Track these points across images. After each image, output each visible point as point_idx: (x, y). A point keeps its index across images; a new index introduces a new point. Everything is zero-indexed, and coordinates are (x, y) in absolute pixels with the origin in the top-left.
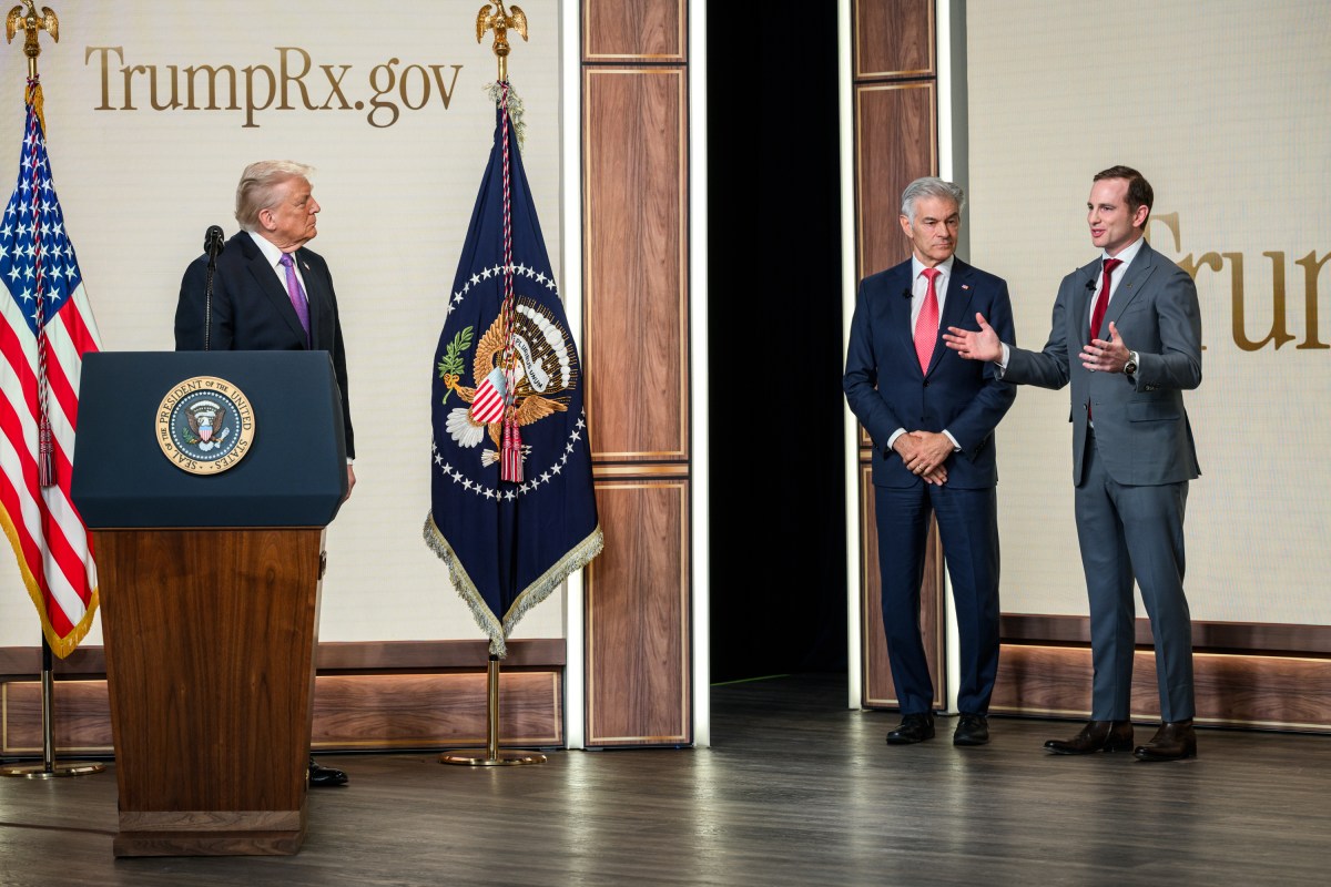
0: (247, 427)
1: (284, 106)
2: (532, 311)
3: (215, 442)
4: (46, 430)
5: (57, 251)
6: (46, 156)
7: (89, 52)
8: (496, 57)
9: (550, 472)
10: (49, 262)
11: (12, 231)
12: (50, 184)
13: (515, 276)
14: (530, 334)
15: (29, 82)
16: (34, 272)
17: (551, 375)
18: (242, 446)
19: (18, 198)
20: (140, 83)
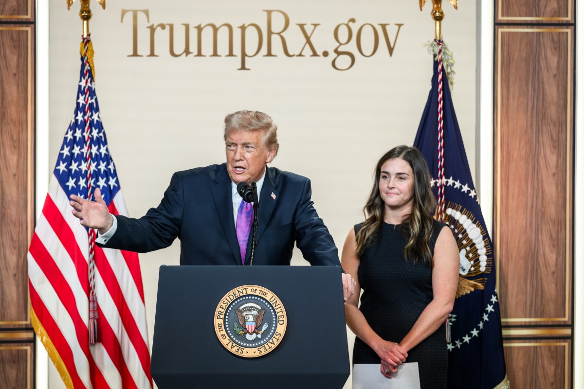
0: (281, 322)
1: (269, 54)
2: (458, 213)
3: (257, 333)
4: (94, 302)
5: (102, 167)
6: (95, 95)
7: (124, 12)
8: (433, 21)
9: (470, 335)
10: (97, 175)
11: (70, 151)
12: (99, 117)
13: (446, 186)
14: (456, 231)
15: (84, 39)
16: (86, 183)
17: (472, 262)
18: (277, 337)
19: (74, 127)
20: (162, 36)
